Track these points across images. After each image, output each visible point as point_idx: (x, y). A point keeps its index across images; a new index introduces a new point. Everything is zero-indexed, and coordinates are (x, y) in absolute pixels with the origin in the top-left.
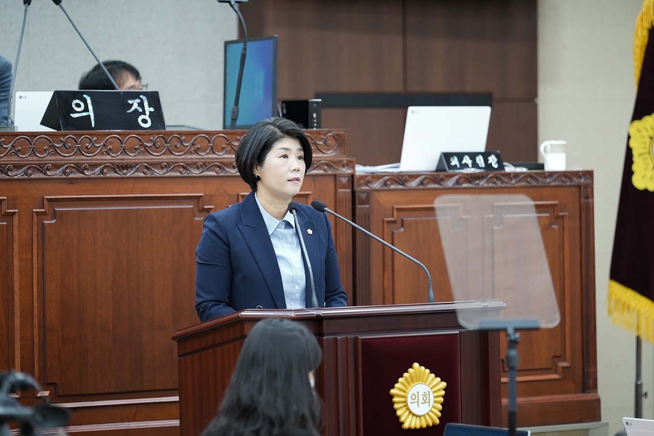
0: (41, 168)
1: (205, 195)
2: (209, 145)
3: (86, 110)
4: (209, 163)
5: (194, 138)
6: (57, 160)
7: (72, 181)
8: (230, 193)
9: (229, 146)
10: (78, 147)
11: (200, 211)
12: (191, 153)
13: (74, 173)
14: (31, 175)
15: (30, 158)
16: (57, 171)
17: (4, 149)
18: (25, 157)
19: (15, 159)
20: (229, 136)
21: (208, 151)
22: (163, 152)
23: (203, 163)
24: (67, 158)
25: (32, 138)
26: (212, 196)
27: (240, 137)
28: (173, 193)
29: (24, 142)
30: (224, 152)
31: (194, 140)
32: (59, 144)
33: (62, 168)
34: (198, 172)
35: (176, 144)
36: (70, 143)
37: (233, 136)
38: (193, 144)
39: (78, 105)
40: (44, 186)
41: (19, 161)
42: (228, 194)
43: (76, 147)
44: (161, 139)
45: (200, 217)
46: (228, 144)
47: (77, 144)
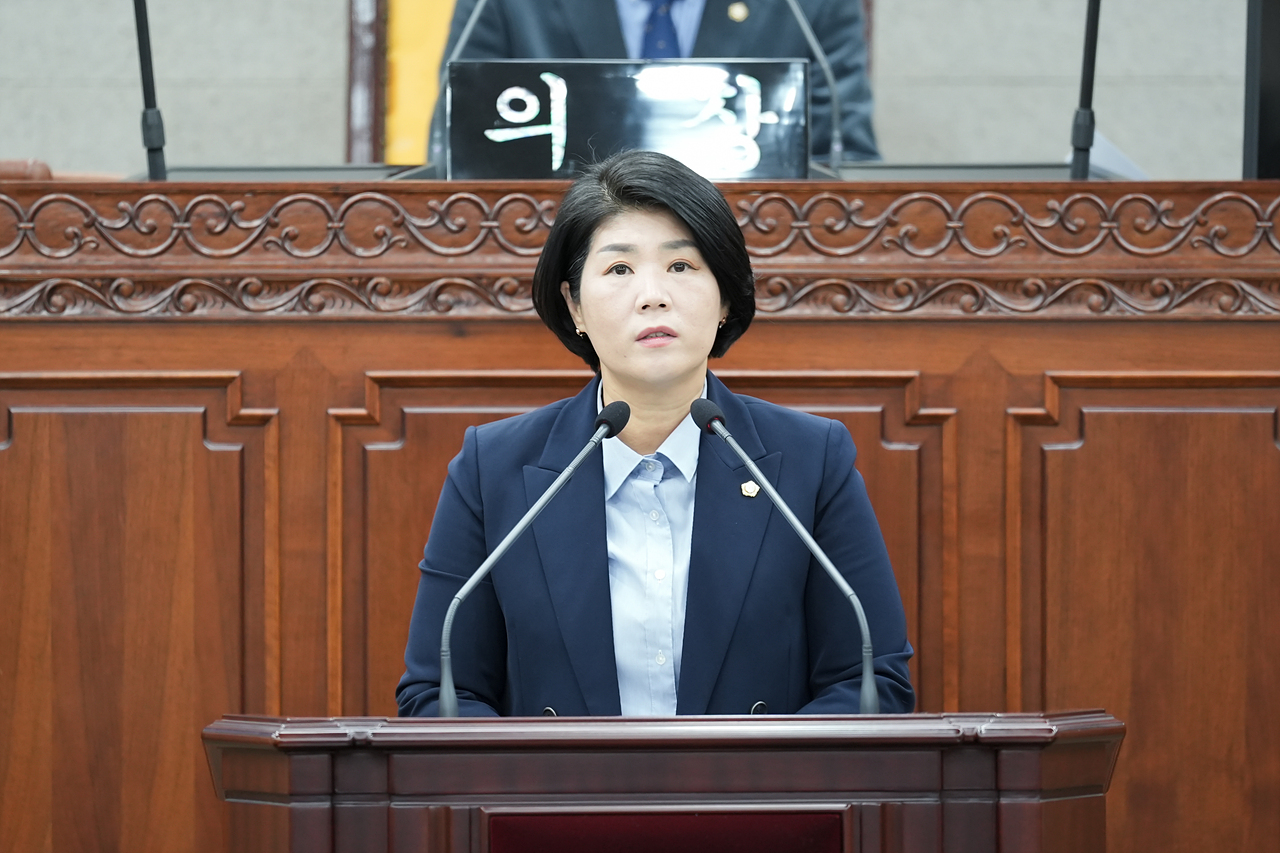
0: (357, 287)
1: (922, 376)
2: (951, 224)
3: (544, 117)
4: (937, 279)
5: (895, 204)
6: (416, 266)
7: (460, 328)
8: (1015, 371)
9: (1022, 228)
10: (490, 229)
11: (908, 424)
12: (884, 249)
13: (468, 304)
14: (321, 307)
15: (327, 259)
16: (409, 297)
17: (241, 234)
18: (310, 257)
19: (275, 262)
20: (1022, 198)
21: (943, 244)
22: (784, 245)
23: (916, 279)
24: (451, 260)
25: (335, 200)
26: (949, 380)
27: (1061, 203)
28: (812, 368)
29: (307, 211)
30: (1002, 247)
31: (896, 212)
32: (423, 216)
33: (425, 290)
34: (900, 307)
35: (829, 221)
36: (461, 215)
37: (1035, 198)
38: (890, 223)
39: (518, 105)
40: (367, 342)
41: (289, 267)
42: (1009, 375)
43: (482, 227)
44: (778, 206)
45: (909, 442)
46: (1015, 224)
47: (487, 220)
